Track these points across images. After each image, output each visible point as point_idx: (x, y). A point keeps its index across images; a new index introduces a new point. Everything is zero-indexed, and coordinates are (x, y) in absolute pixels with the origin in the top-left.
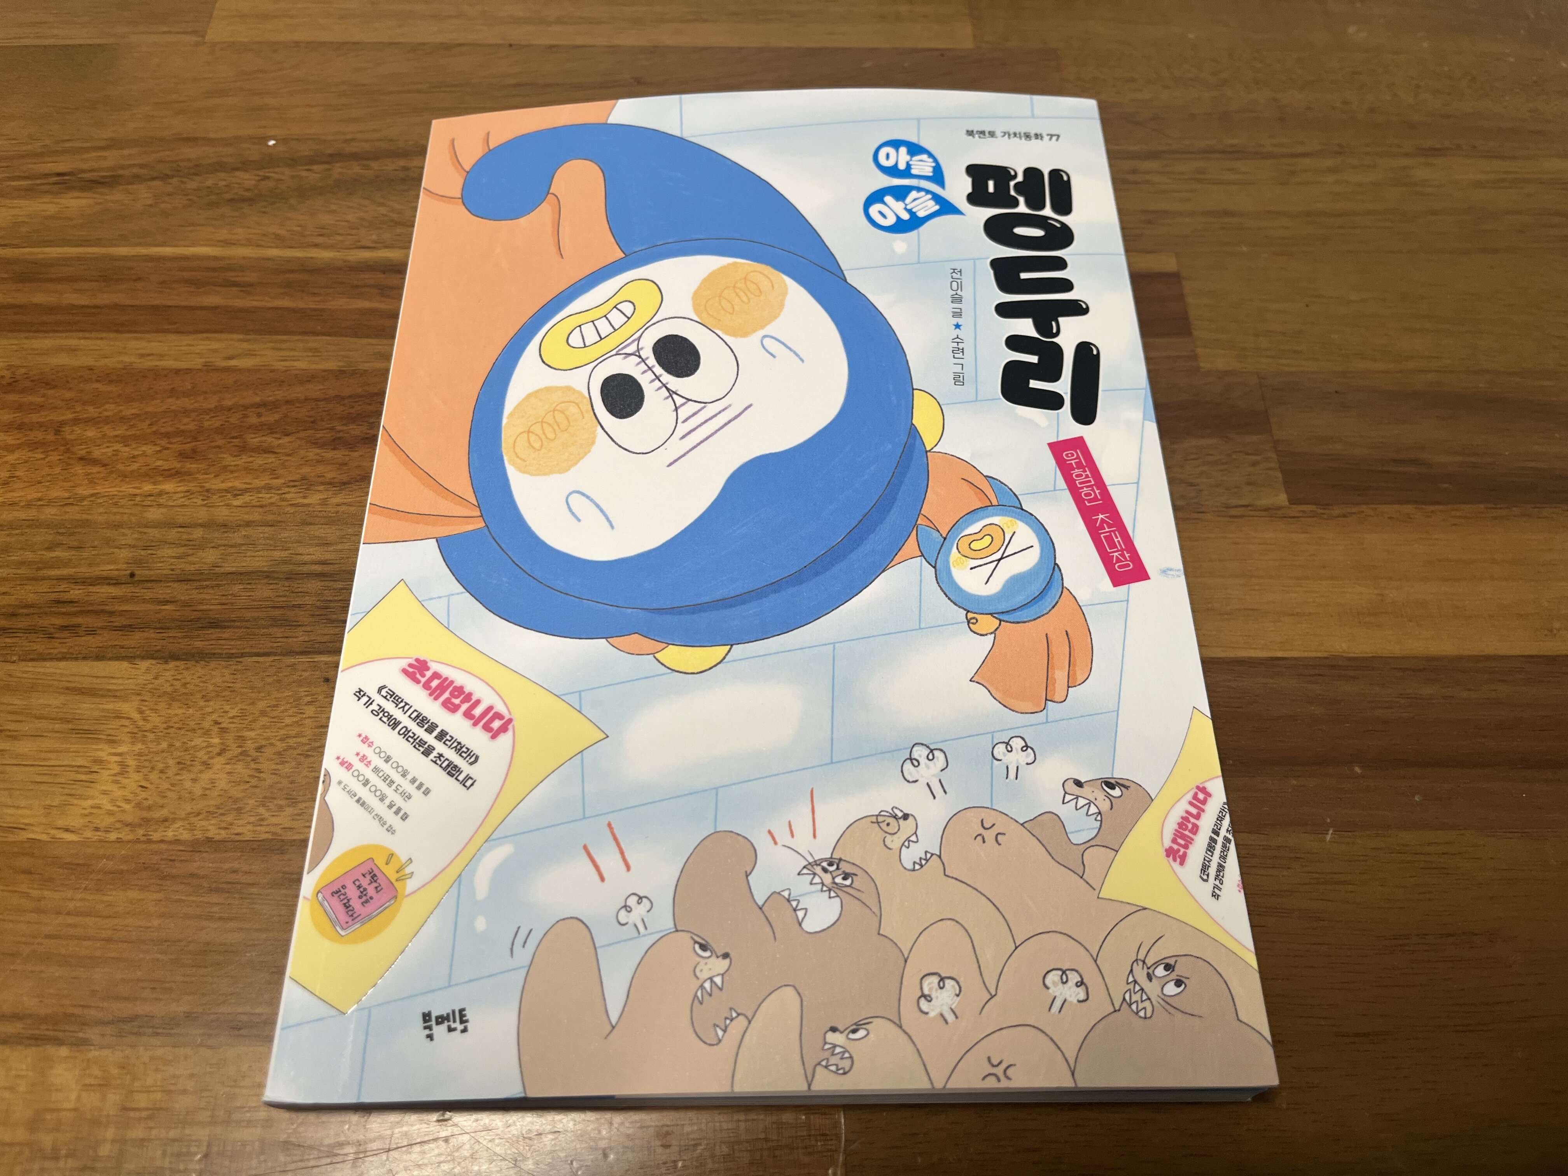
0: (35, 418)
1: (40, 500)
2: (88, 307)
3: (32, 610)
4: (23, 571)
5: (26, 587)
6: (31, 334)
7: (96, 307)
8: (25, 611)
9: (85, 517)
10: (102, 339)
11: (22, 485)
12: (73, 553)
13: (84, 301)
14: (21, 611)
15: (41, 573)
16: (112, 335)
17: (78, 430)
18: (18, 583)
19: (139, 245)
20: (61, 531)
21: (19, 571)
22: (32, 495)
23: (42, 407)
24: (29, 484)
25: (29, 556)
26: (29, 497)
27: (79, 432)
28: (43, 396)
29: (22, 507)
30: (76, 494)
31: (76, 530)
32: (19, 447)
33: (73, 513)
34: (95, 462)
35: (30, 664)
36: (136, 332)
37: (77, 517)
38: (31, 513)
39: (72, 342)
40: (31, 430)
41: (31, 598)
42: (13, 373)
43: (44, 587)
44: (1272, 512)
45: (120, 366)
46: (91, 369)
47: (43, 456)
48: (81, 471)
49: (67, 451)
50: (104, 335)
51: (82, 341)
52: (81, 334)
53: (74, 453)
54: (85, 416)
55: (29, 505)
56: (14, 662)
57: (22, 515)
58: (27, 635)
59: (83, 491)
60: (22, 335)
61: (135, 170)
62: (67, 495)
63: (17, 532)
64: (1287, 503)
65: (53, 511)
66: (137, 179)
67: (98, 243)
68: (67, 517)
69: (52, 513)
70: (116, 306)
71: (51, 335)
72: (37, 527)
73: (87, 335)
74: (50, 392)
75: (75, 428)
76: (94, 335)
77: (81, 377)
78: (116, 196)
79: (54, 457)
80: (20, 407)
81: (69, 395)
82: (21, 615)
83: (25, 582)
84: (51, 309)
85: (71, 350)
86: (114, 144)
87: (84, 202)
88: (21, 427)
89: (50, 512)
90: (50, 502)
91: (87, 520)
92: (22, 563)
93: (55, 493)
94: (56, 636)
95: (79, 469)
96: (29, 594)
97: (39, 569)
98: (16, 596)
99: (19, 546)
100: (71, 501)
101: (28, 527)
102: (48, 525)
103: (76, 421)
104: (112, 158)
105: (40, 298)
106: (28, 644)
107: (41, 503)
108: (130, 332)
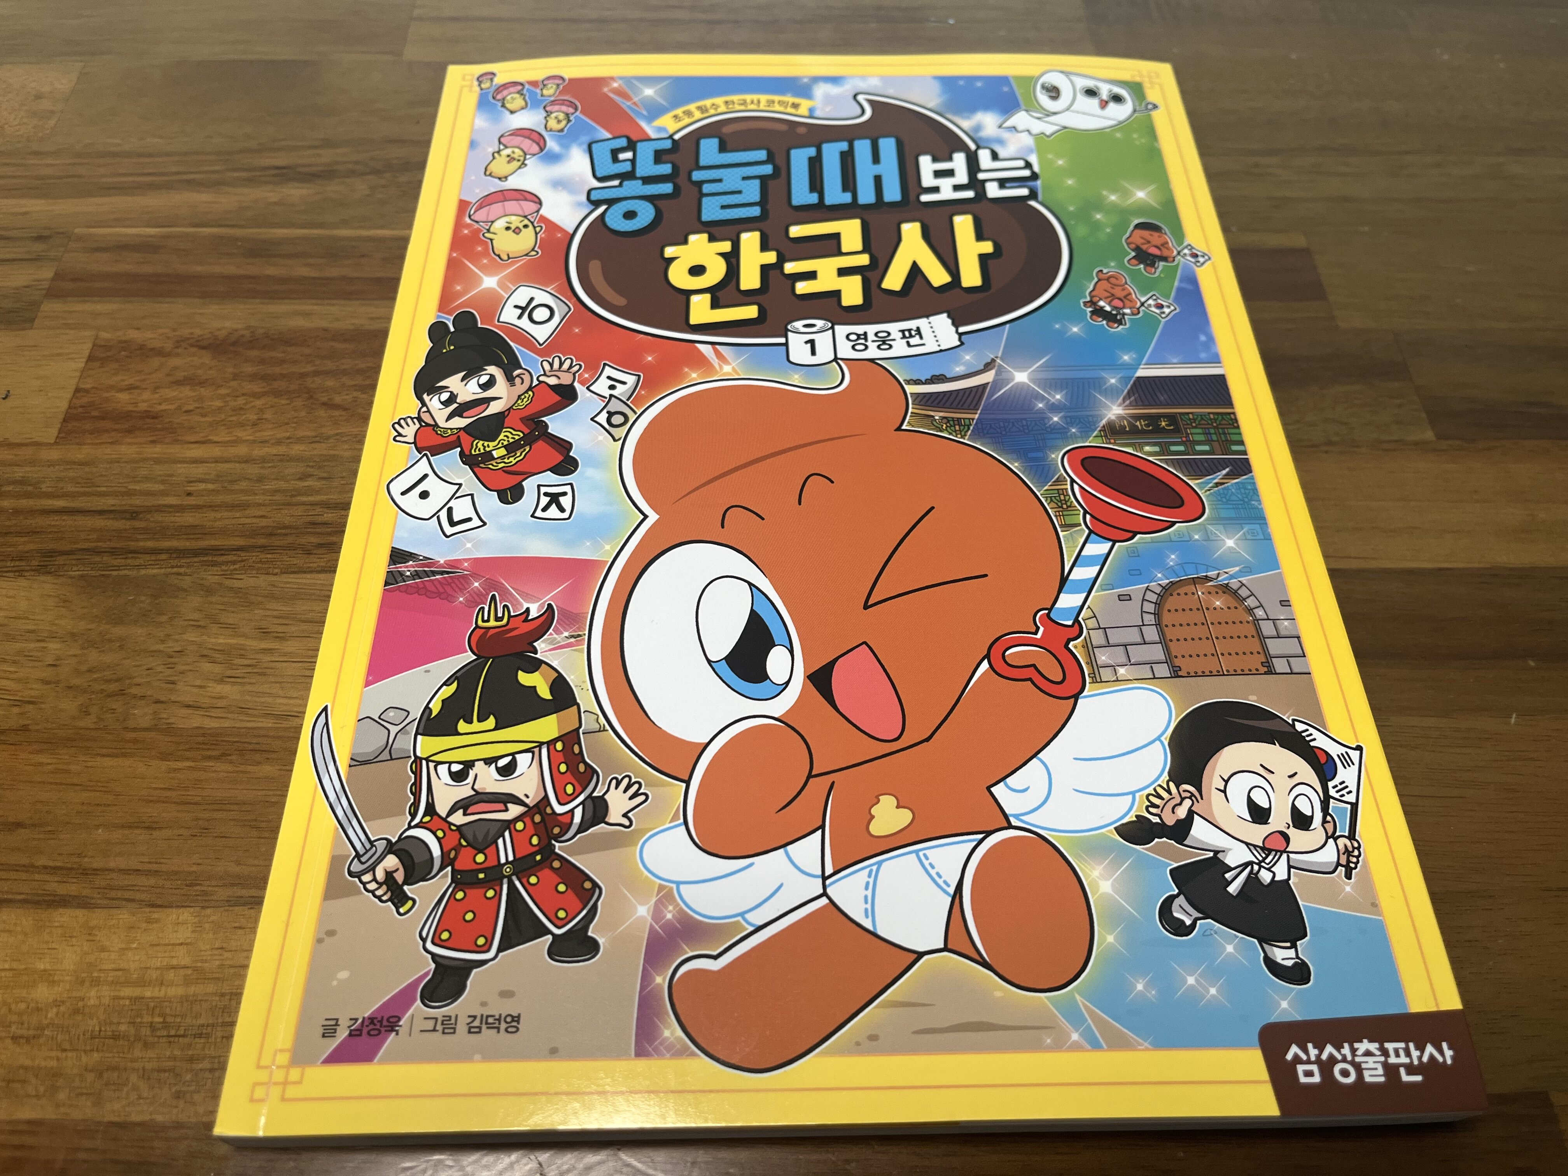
0: (277, 370)
1: (288, 438)
2: (318, 278)
3: (288, 531)
4: (278, 497)
5: (283, 511)
6: (267, 301)
7: (327, 279)
8: (283, 531)
9: (332, 452)
10: (334, 305)
11: (271, 426)
12: (324, 482)
13: (314, 274)
14: (279, 531)
15: (295, 500)
16: (342, 302)
17: (318, 380)
18: (275, 507)
19: (361, 227)
20: (311, 464)
21: (274, 498)
22: (281, 434)
23: (283, 362)
24: (277, 425)
25: (283, 485)
26: (278, 436)
27: (320, 382)
28: (283, 352)
29: (272, 444)
30: (322, 434)
31: (324, 464)
32: (264, 394)
33: (321, 449)
34: (337, 407)
35: (292, 576)
36: (364, 299)
37: (325, 452)
38: (282, 450)
39: (306, 308)
40: (275, 380)
41: (287, 520)
42: (253, 332)
43: (299, 511)
44: (1421, 446)
45: (352, 327)
46: (325, 330)
47: (288, 402)
48: (324, 415)
49: (311, 397)
50: (335, 302)
51: (316, 307)
52: (314, 301)
53: (317, 399)
54: (324, 369)
55: (279, 442)
56: (276, 574)
57: (274, 450)
58: (285, 552)
59: (328, 431)
60: (258, 301)
61: (350, 166)
62: (314, 434)
63: (270, 465)
64: (1434, 439)
65: (302, 447)
66: (352, 173)
67: (321, 226)
68: (315, 452)
69: (301, 449)
70: (344, 278)
71: (285, 301)
72: (288, 461)
73: (320, 302)
74: (289, 349)
75: (316, 379)
76: (326, 302)
77: (318, 336)
78: (334, 189)
79: (299, 403)
80: (262, 361)
81: (307, 351)
82: (280, 534)
83: (281, 507)
84: (284, 280)
85: (307, 315)
86: (328, 144)
87: (304, 192)
88: (264, 378)
89: (297, 449)
90: (300, 440)
91: (334, 455)
92: (277, 491)
93: (301, 433)
94: (315, 552)
95: (322, 412)
96: (286, 517)
97: (292, 496)
98: (274, 519)
99: (273, 477)
100: (318, 439)
101: (281, 461)
102: (299, 459)
103: (316, 373)
104: (327, 156)
105: (271, 271)
106: (288, 559)
107: (289, 441)
108: (358, 299)
